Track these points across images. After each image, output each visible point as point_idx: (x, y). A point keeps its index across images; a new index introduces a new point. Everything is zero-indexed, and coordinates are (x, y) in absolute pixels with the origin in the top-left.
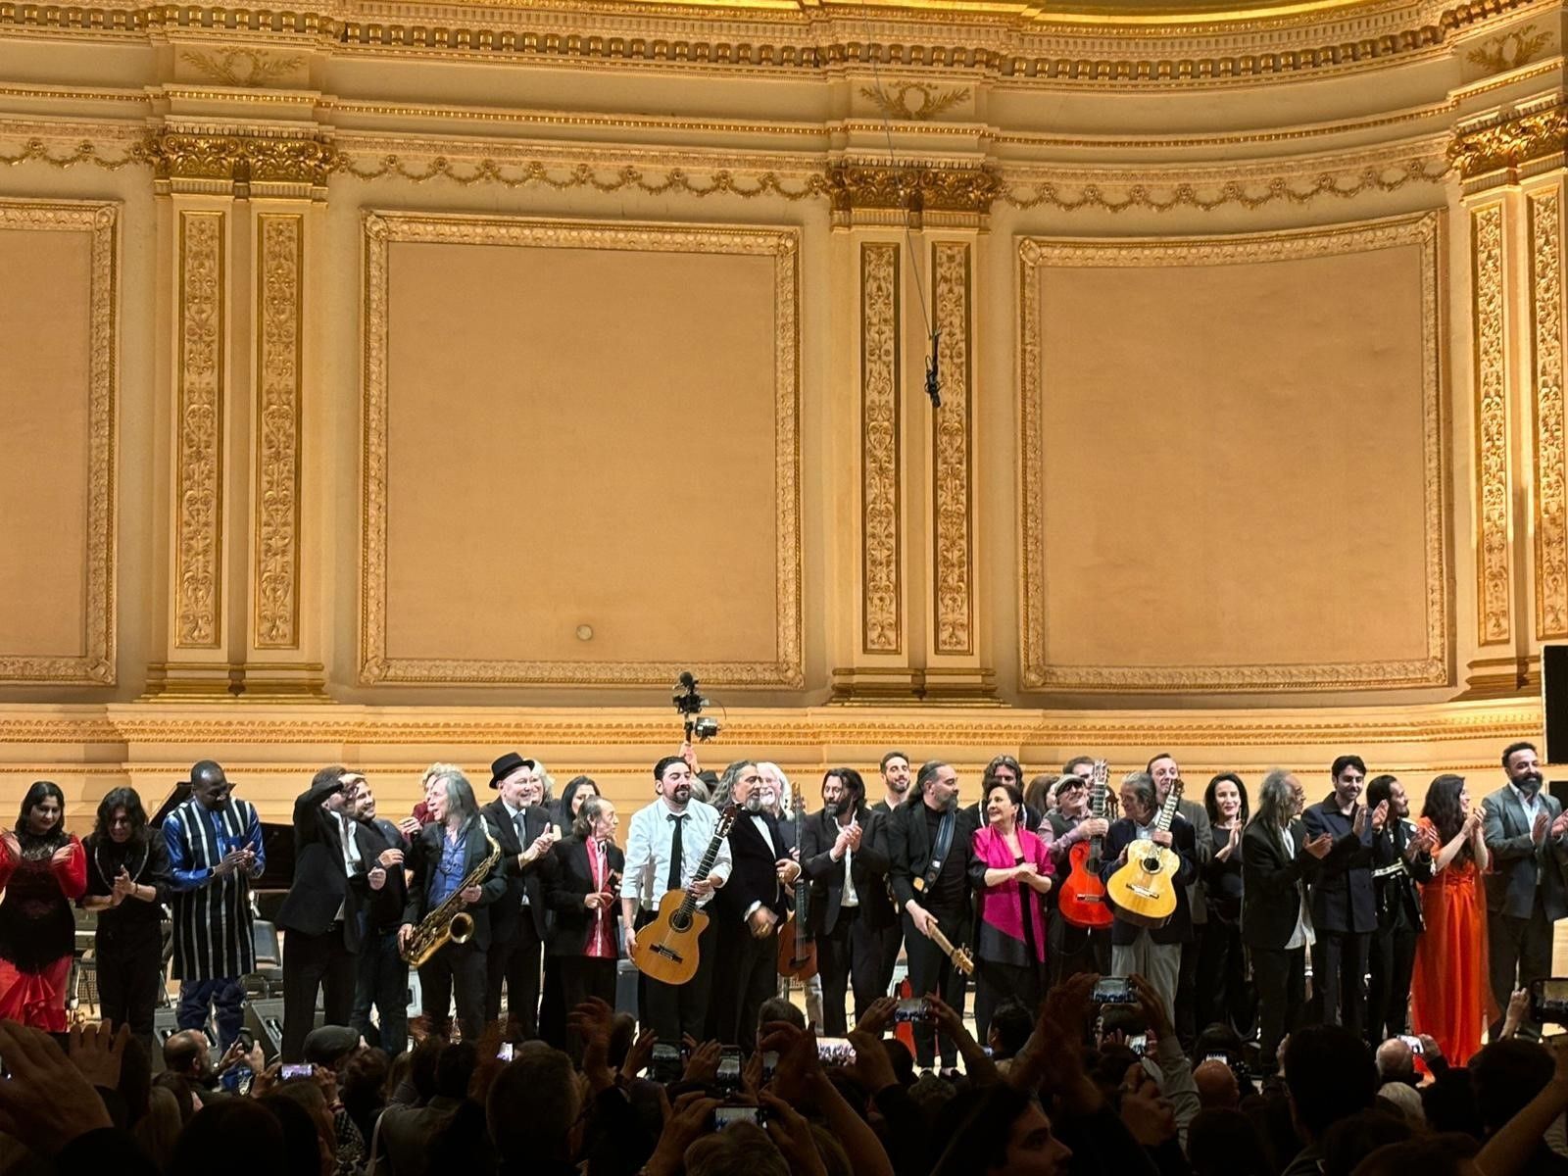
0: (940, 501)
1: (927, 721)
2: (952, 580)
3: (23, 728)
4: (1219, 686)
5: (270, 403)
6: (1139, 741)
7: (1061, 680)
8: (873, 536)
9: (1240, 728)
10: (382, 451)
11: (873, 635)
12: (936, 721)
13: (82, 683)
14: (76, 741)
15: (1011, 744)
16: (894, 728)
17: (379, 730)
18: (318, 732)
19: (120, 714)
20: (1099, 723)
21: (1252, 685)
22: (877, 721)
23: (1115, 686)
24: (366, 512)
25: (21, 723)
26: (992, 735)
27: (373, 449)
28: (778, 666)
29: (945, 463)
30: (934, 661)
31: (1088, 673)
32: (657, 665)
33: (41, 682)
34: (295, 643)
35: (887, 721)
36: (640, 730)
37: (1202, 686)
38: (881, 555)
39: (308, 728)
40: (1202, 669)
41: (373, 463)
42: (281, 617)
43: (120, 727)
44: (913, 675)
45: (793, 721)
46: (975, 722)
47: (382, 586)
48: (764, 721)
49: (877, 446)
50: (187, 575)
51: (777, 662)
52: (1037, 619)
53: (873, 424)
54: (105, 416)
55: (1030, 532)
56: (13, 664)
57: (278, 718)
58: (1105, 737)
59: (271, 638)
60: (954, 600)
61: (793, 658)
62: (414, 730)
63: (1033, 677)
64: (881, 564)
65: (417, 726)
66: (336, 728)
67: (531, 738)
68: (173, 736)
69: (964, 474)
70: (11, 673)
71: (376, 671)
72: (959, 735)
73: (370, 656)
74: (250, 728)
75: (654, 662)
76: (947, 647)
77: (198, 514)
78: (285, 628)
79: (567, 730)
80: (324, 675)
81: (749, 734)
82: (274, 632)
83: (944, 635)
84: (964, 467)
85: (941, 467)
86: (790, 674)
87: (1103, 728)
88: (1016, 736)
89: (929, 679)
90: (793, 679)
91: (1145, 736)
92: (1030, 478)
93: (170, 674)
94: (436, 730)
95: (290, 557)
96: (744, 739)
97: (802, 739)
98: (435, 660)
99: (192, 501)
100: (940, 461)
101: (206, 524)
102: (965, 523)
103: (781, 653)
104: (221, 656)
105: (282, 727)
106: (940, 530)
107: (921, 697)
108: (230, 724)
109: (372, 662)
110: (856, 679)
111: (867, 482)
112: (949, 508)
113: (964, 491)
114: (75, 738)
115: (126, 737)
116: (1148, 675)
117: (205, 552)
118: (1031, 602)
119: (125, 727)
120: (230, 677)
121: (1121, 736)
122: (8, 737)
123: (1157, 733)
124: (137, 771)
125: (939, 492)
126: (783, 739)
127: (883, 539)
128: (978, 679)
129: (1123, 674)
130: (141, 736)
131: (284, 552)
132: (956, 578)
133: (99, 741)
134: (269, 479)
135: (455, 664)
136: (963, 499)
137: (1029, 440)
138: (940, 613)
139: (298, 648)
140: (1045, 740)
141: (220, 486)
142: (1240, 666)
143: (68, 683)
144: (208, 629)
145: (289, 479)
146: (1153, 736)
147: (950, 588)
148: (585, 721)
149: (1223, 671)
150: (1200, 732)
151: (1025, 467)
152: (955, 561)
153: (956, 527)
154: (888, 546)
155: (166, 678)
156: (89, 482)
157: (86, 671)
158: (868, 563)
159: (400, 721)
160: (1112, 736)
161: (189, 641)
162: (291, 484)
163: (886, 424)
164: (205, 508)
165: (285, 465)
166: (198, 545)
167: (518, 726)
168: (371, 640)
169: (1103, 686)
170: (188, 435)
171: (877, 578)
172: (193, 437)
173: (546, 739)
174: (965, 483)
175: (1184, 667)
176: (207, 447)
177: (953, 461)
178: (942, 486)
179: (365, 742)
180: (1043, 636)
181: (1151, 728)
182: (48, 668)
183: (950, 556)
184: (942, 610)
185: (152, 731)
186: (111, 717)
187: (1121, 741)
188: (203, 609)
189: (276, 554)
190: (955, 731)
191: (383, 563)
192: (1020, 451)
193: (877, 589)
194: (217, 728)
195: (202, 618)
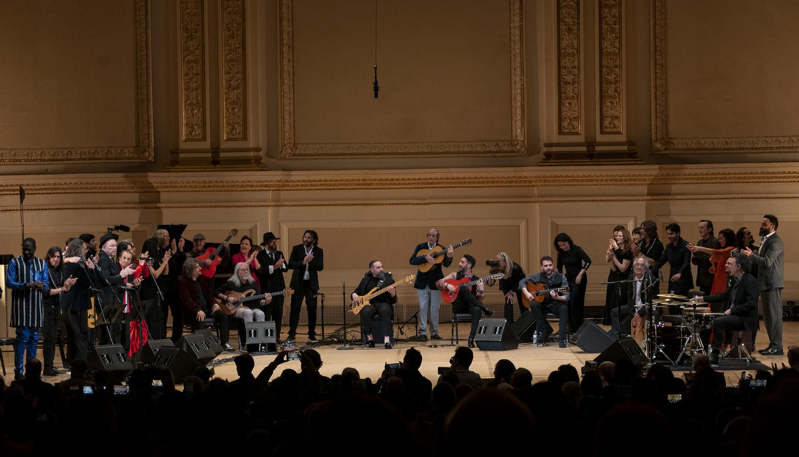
0: (604, 46)
1: (592, 173)
2: (611, 92)
3: (107, 186)
4: (766, 148)
5: (228, 7)
6: (718, 181)
7: (676, 146)
8: (565, 68)
9: (773, 173)
10: (290, 29)
11: (565, 124)
12: (598, 173)
13: (137, 161)
14: (134, 192)
15: (643, 184)
16: (574, 177)
17: (290, 183)
18: (257, 186)
19: (154, 178)
20: (693, 172)
21: (784, 148)
22: (564, 174)
23: (707, 149)
24: (282, 63)
25: (105, 184)
26: (630, 180)
27: (285, 28)
28: (512, 143)
29: (606, 24)
30: (600, 138)
31: (692, 142)
32: (443, 144)
33: (117, 161)
34: (245, 138)
35: (570, 174)
36: (431, 181)
37: (757, 148)
38: (569, 78)
39: (252, 184)
40: (758, 139)
41: (285, 37)
42: (237, 123)
43: (155, 185)
44: (587, 146)
45: (517, 174)
46: (620, 173)
47: (292, 104)
48: (500, 175)
49: (567, 16)
50: (188, 102)
51: (512, 140)
52: (662, 112)
53: (564, 3)
54: (143, 17)
55: (658, 62)
56: (102, 151)
57: (235, 179)
58: (697, 179)
59: (233, 135)
60: (612, 103)
61: (520, 138)
62: (308, 183)
63: (659, 145)
64: (569, 83)
65: (310, 181)
66: (266, 183)
67: (372, 187)
68: (182, 189)
69: (618, 30)
70: (101, 156)
71: (289, 151)
72: (612, 180)
73: (286, 142)
74: (221, 184)
75: (442, 142)
76: (608, 130)
77: (193, 69)
78: (239, 129)
79: (391, 182)
80: (261, 154)
81: (493, 182)
82: (234, 132)
83: (606, 123)
84: (618, 26)
85: (605, 27)
86: (518, 147)
87: (696, 174)
88: (644, 180)
89: (598, 149)
90: (520, 150)
91: (721, 178)
92: (658, 31)
93: (181, 155)
94: (320, 183)
95: (240, 91)
96: (490, 185)
97: (523, 184)
98: (321, 144)
99: (189, 62)
100: (603, 23)
101: (197, 74)
102: (618, 59)
103: (514, 135)
104: (207, 145)
105: (238, 184)
106: (604, 63)
107: (591, 159)
108: (211, 182)
109: (287, 146)
110: (554, 149)
111: (561, 37)
112: (609, 50)
113: (617, 40)
114: (133, 190)
115: (158, 190)
116: (727, 142)
117: (196, 89)
118: (659, 102)
119: (157, 185)
120: (212, 157)
121: (707, 179)
122: (100, 191)
123: (728, 176)
124: (165, 207)
125: (603, 41)
126: (512, 184)
127: (571, 69)
128: (625, 148)
129: (713, 142)
130: (166, 189)
131: (238, 88)
132: (613, 90)
133: (146, 192)
134: (229, 48)
135: (332, 146)
136: (617, 44)
137: (658, 9)
138: (603, 110)
139: (246, 140)
140: (663, 181)
141: (203, 53)
142: (778, 137)
143: (130, 161)
144: (198, 131)
145: (239, 48)
146: (725, 178)
147: (610, 97)
148: (400, 177)
149: (769, 140)
150: (752, 176)
151: (655, 24)
152: (613, 81)
153: (613, 61)
154: (573, 73)
155: (179, 158)
156: (137, 53)
157: (139, 154)
158: (562, 83)
159: (301, 178)
160: (702, 179)
161: (190, 137)
162: (240, 50)
163: (572, 3)
164: (196, 65)
165: (237, 40)
166: (193, 85)
167: (364, 180)
168: (287, 134)
169: (700, 149)
170: (186, 26)
171: (567, 92)
172: (188, 27)
173: (380, 187)
174: (618, 35)
175: (748, 137)
176: (196, 32)
177: (611, 23)
178: (604, 38)
179: (283, 190)
180: (666, 121)
181: (724, 174)
182: (120, 153)
183: (609, 77)
184: (605, 108)
185: (171, 187)
186: (151, 180)
187: (707, 181)
188: (197, 120)
189: (234, 89)
190: (609, 178)
191: (292, 91)
192: (652, 15)
193: (567, 98)
194: (204, 184)
195: (196, 125)
